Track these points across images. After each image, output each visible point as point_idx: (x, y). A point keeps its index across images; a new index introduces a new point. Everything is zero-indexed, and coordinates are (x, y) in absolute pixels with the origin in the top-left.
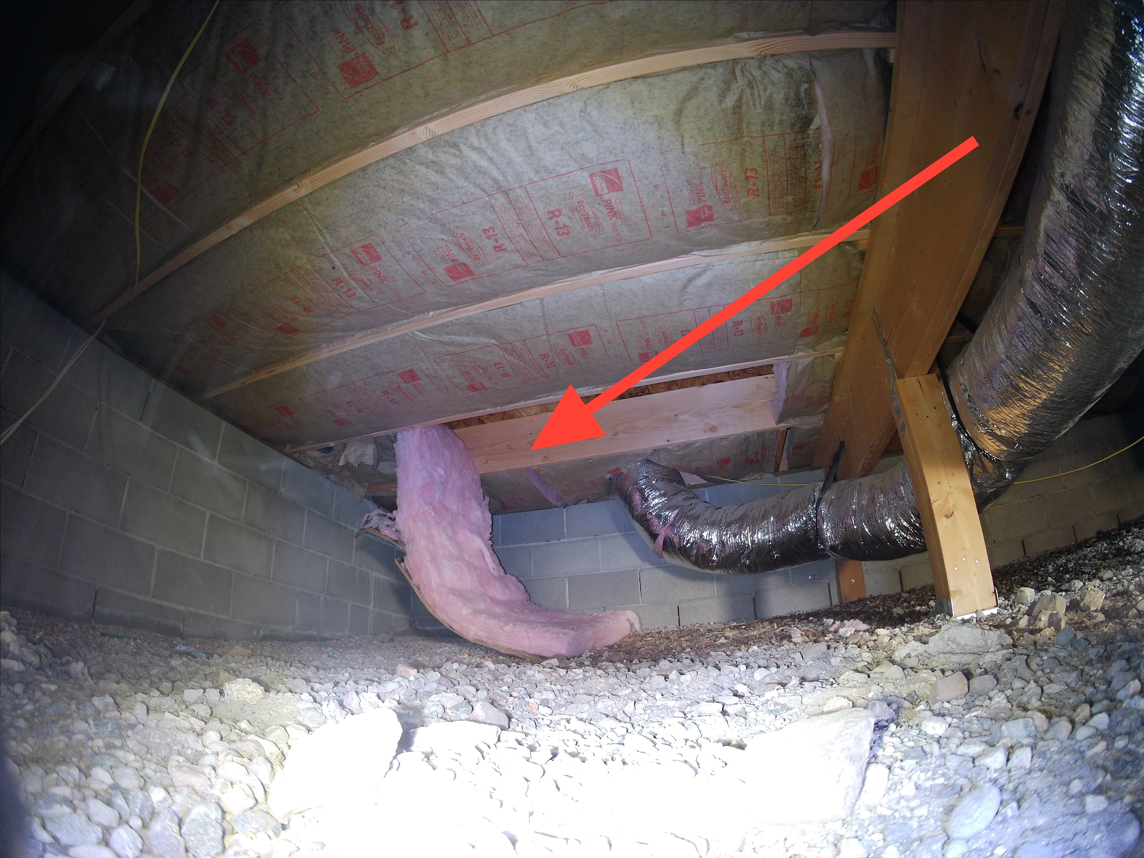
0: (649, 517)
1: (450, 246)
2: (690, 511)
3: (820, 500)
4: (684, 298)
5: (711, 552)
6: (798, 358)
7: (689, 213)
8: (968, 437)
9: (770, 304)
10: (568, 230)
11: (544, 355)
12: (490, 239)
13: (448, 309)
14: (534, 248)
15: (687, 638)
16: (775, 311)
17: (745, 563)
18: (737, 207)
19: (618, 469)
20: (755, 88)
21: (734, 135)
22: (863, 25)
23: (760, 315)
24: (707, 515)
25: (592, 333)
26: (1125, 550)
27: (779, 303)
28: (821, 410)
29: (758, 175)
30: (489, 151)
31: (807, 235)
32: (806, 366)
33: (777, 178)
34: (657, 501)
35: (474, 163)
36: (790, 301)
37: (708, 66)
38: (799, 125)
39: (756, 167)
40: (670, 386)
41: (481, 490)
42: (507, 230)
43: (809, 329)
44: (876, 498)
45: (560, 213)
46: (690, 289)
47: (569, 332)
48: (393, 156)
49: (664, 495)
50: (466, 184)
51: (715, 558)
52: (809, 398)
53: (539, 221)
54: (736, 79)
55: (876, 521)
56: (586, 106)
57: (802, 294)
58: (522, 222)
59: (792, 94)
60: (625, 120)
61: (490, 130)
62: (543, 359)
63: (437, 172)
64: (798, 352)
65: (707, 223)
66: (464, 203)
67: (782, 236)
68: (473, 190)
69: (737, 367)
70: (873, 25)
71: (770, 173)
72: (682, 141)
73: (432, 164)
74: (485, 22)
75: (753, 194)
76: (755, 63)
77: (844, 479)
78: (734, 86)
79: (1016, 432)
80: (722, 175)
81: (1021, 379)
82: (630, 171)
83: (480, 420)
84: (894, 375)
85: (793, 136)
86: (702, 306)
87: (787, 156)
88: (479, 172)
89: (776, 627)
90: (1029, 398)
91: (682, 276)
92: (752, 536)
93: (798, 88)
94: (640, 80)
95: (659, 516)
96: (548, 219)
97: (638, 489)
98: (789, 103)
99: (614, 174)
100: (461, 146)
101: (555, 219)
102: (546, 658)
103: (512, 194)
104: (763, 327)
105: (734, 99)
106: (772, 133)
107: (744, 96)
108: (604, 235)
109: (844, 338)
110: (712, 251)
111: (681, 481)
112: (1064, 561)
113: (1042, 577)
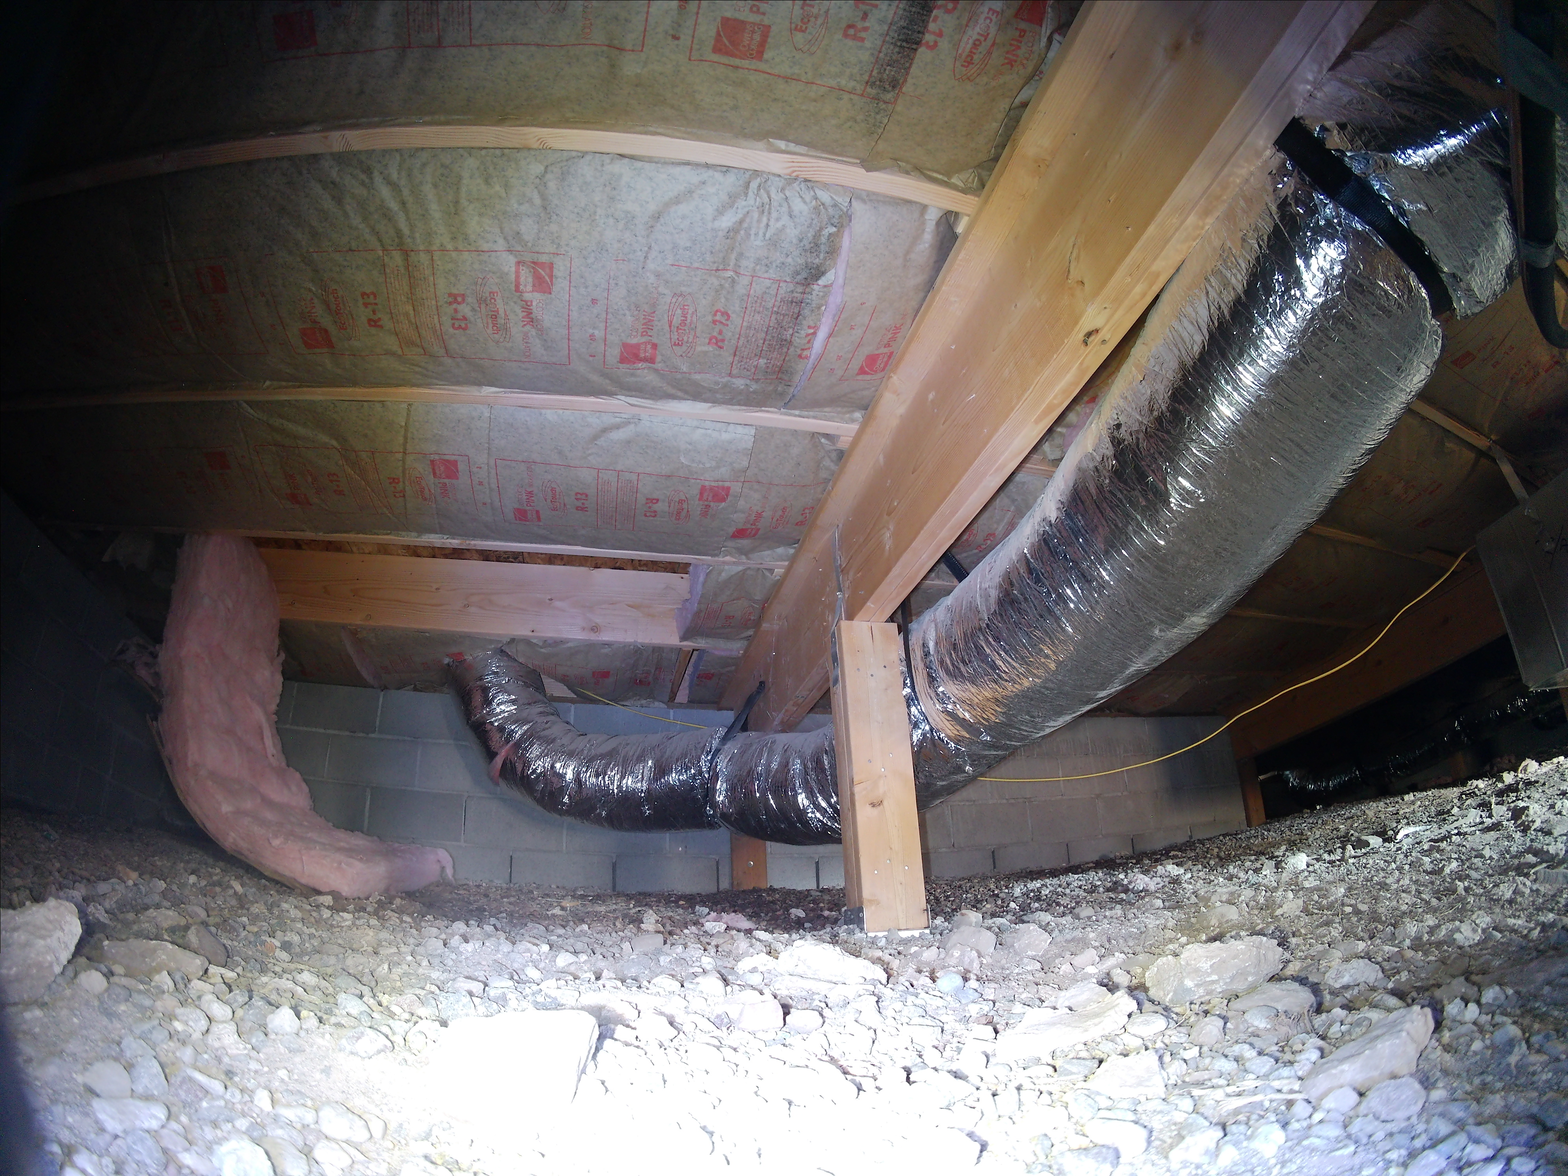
0: (488, 727)
1: (316, 301)
2: (544, 730)
3: (718, 751)
4: (590, 452)
5: (562, 790)
6: (724, 563)
7: (625, 345)
8: (922, 713)
9: (700, 487)
10: (466, 325)
11: (394, 479)
12: (366, 307)
13: (291, 384)
14: (417, 335)
15: (512, 899)
16: (705, 498)
17: (600, 814)
18: (689, 355)
19: (460, 654)
20: (766, 214)
21: (716, 265)
22: (940, 177)
23: (684, 498)
24: (565, 740)
25: (461, 467)
26: (1123, 885)
27: (712, 488)
28: (743, 635)
29: (729, 323)
30: (406, 192)
31: (776, 413)
32: (732, 576)
33: (752, 332)
34: (503, 707)
35: (383, 201)
36: (729, 488)
37: (719, 168)
38: (804, 275)
39: (729, 312)
40: (552, 559)
41: (277, 642)
42: (392, 303)
43: (747, 530)
44: (791, 764)
45: (464, 300)
46: (601, 442)
47: (432, 457)
48: (290, 158)
49: (513, 702)
50: (362, 226)
51: (566, 799)
52: (729, 617)
53: (434, 302)
54: (746, 195)
55: (786, 792)
56: (546, 172)
57: (746, 484)
58: (414, 297)
59: (809, 235)
60: (586, 205)
61: (418, 166)
62: (390, 483)
63: (333, 198)
64: (726, 556)
65: (645, 365)
66: (351, 250)
67: (739, 405)
68: (367, 237)
69: (640, 555)
70: (954, 180)
71: (745, 324)
72: (647, 253)
73: (332, 186)
74: (470, 25)
75: (716, 344)
76: (779, 183)
77: (755, 731)
78: (741, 203)
79: (984, 718)
80: (683, 309)
81: (1000, 655)
82: (568, 272)
83: (297, 545)
84: (841, 614)
85: (791, 286)
86: (611, 468)
87: (775, 309)
88: (385, 215)
89: (632, 906)
90: (1006, 681)
91: (596, 422)
92: (621, 780)
93: (821, 229)
94: (626, 161)
95: (501, 729)
96: (446, 302)
97: (481, 686)
98: (802, 244)
99: (548, 270)
100: (376, 174)
101: (455, 306)
102: (319, 893)
103: (413, 257)
104: (684, 513)
105: (734, 220)
106: (766, 275)
107: (748, 220)
108: (510, 344)
109: (792, 551)
110: (643, 400)
111: (540, 688)
112: (1038, 885)
113: (1003, 900)
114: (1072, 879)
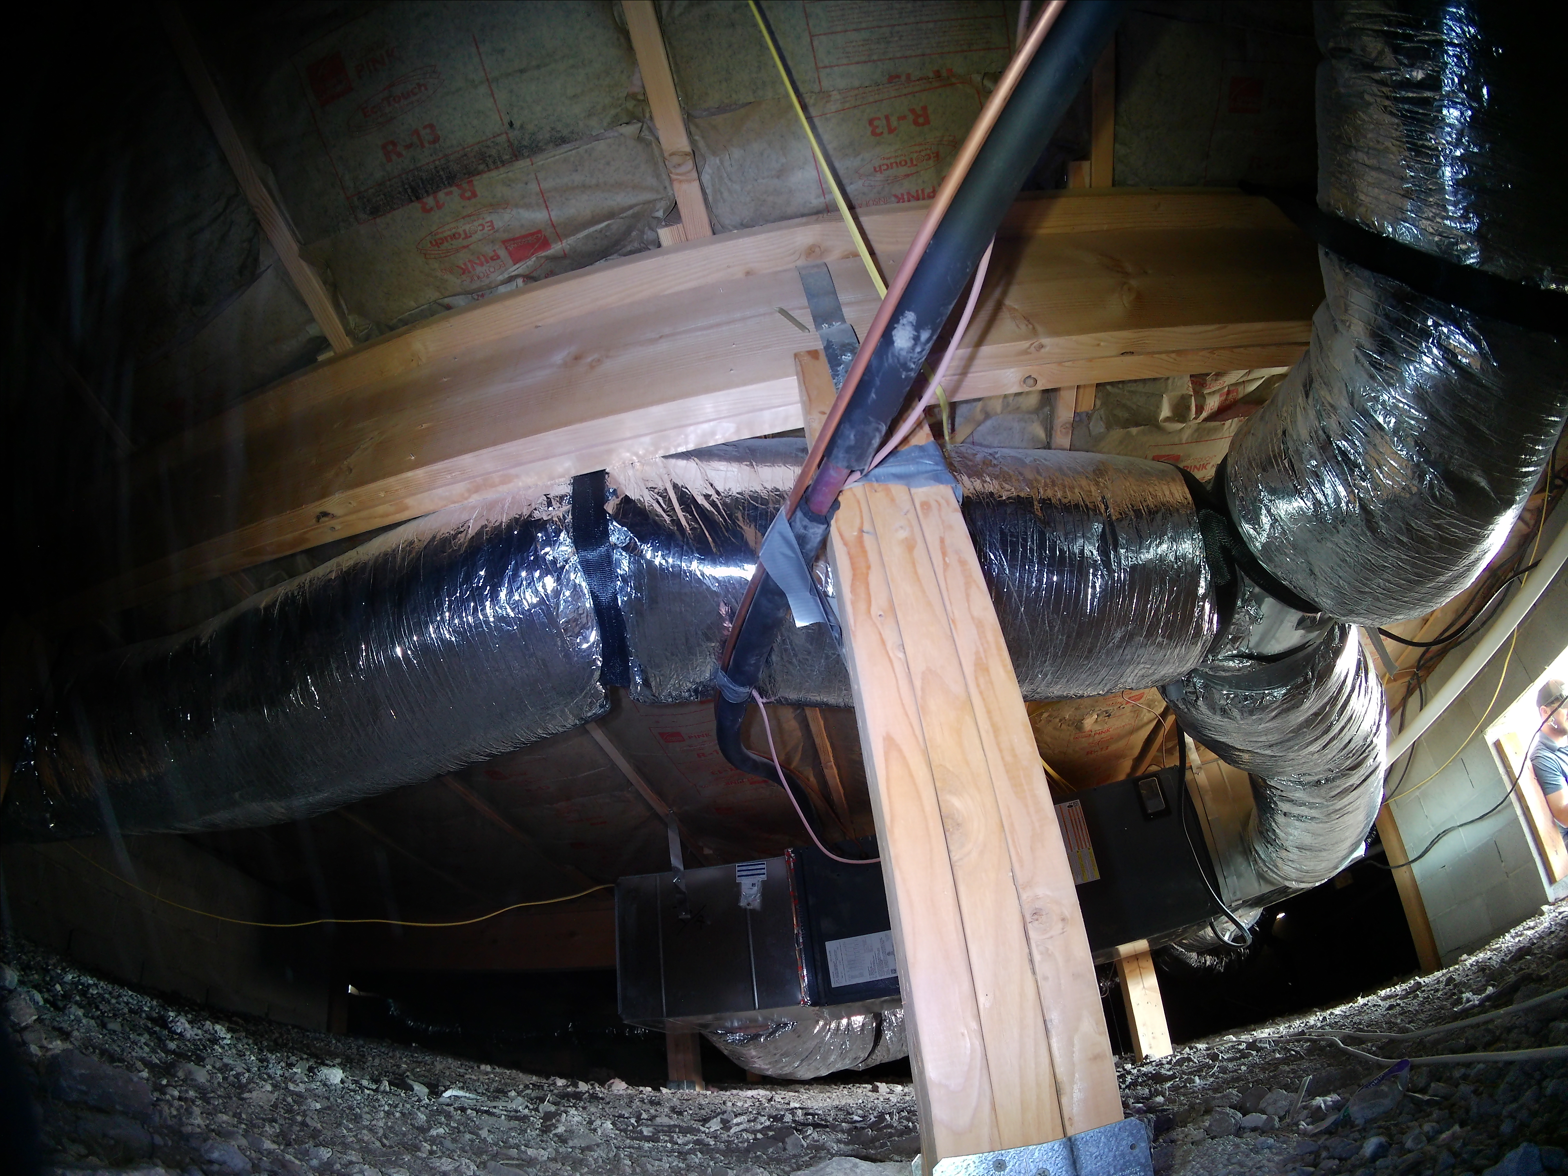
22: (343, 306)
112: (91, 982)
113: (52, 978)
114: (125, 993)
